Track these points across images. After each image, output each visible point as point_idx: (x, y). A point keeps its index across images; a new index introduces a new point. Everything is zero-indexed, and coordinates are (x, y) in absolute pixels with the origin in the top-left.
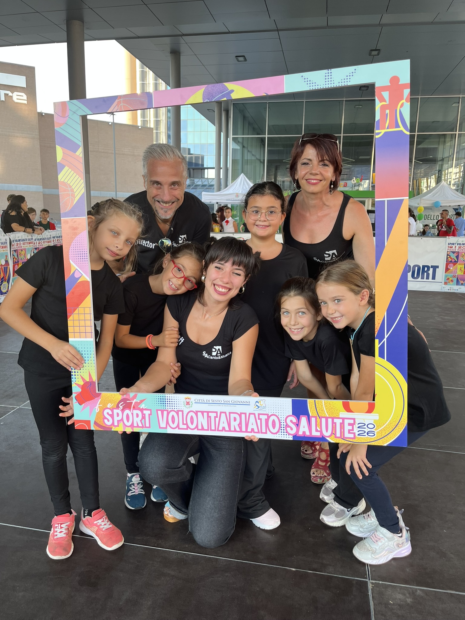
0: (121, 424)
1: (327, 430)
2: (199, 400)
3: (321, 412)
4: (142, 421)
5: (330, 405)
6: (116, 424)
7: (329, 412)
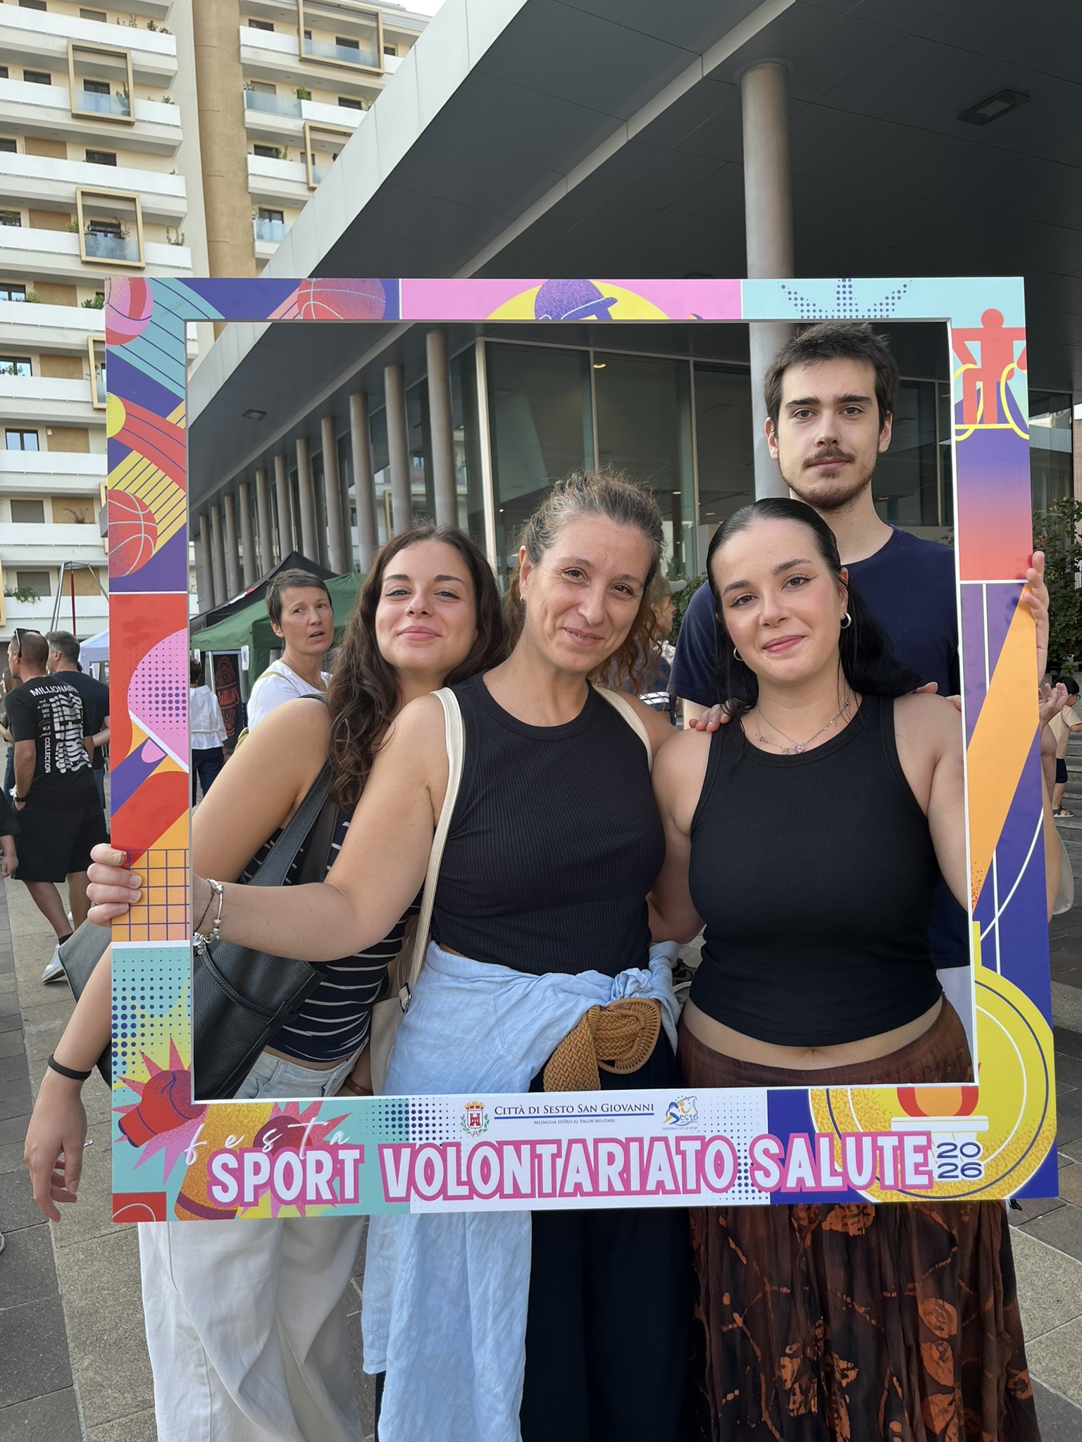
0: (266, 1197)
1: (860, 1172)
2: (507, 1111)
3: (843, 1121)
4: (333, 1183)
5: (865, 1099)
6: (249, 1197)
7: (864, 1119)
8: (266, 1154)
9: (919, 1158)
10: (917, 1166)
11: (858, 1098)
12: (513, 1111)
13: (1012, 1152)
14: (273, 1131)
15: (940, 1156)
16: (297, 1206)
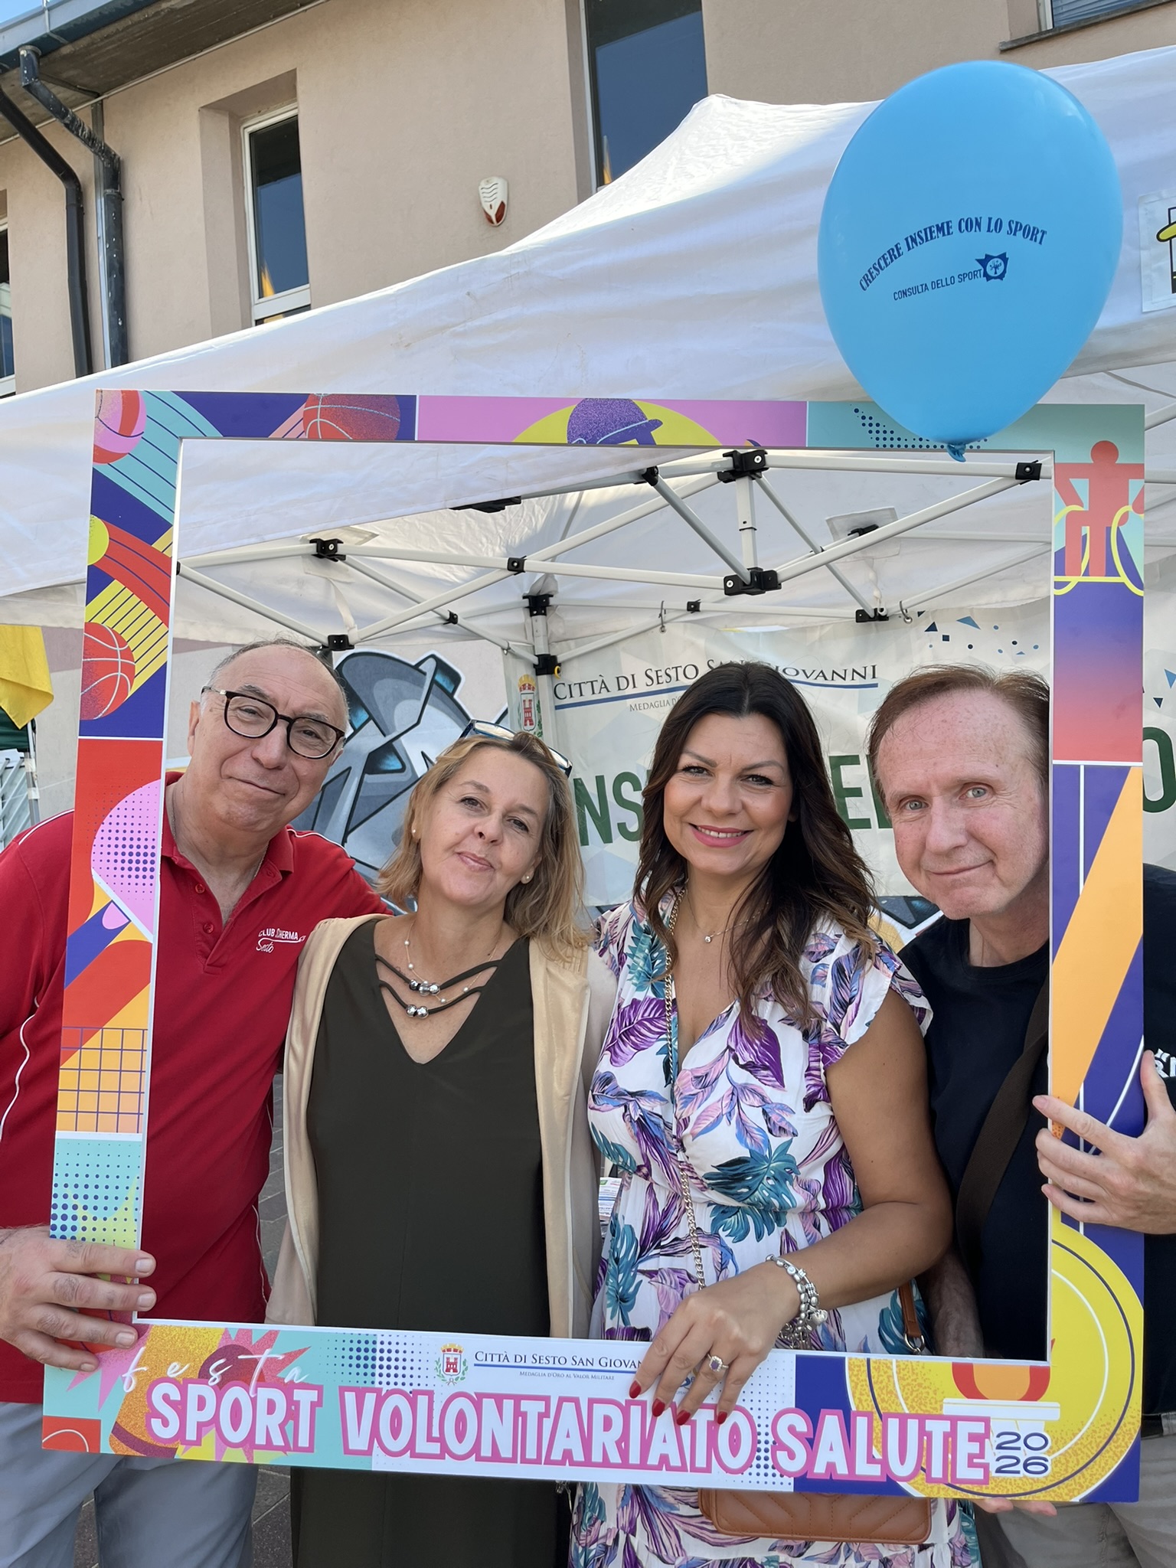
0: (210, 1438)
1: (902, 1460)
2: (489, 1357)
3: (885, 1397)
4: (286, 1428)
5: (913, 1373)
6: (191, 1434)
7: (911, 1397)
8: (212, 1387)
9: (975, 1448)
10: (971, 1457)
11: (905, 1372)
12: (496, 1358)
13: (1085, 1447)
14: (222, 1361)
15: (999, 1447)
16: (244, 1450)
